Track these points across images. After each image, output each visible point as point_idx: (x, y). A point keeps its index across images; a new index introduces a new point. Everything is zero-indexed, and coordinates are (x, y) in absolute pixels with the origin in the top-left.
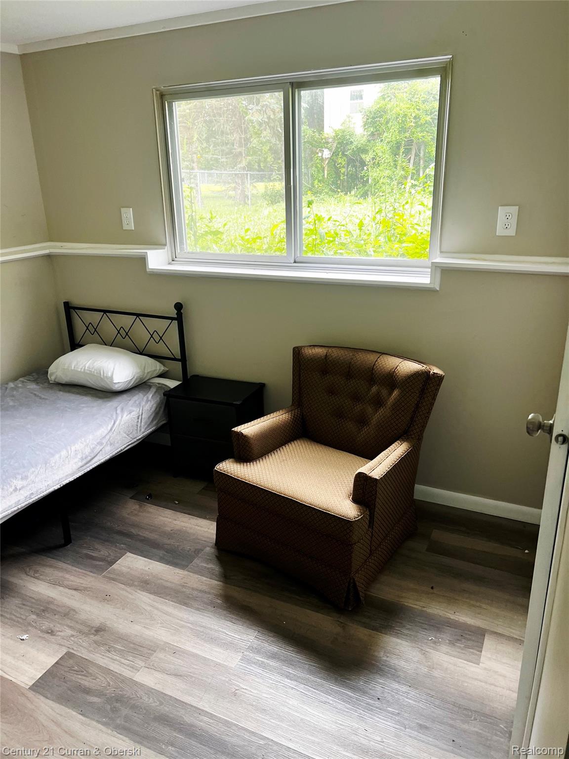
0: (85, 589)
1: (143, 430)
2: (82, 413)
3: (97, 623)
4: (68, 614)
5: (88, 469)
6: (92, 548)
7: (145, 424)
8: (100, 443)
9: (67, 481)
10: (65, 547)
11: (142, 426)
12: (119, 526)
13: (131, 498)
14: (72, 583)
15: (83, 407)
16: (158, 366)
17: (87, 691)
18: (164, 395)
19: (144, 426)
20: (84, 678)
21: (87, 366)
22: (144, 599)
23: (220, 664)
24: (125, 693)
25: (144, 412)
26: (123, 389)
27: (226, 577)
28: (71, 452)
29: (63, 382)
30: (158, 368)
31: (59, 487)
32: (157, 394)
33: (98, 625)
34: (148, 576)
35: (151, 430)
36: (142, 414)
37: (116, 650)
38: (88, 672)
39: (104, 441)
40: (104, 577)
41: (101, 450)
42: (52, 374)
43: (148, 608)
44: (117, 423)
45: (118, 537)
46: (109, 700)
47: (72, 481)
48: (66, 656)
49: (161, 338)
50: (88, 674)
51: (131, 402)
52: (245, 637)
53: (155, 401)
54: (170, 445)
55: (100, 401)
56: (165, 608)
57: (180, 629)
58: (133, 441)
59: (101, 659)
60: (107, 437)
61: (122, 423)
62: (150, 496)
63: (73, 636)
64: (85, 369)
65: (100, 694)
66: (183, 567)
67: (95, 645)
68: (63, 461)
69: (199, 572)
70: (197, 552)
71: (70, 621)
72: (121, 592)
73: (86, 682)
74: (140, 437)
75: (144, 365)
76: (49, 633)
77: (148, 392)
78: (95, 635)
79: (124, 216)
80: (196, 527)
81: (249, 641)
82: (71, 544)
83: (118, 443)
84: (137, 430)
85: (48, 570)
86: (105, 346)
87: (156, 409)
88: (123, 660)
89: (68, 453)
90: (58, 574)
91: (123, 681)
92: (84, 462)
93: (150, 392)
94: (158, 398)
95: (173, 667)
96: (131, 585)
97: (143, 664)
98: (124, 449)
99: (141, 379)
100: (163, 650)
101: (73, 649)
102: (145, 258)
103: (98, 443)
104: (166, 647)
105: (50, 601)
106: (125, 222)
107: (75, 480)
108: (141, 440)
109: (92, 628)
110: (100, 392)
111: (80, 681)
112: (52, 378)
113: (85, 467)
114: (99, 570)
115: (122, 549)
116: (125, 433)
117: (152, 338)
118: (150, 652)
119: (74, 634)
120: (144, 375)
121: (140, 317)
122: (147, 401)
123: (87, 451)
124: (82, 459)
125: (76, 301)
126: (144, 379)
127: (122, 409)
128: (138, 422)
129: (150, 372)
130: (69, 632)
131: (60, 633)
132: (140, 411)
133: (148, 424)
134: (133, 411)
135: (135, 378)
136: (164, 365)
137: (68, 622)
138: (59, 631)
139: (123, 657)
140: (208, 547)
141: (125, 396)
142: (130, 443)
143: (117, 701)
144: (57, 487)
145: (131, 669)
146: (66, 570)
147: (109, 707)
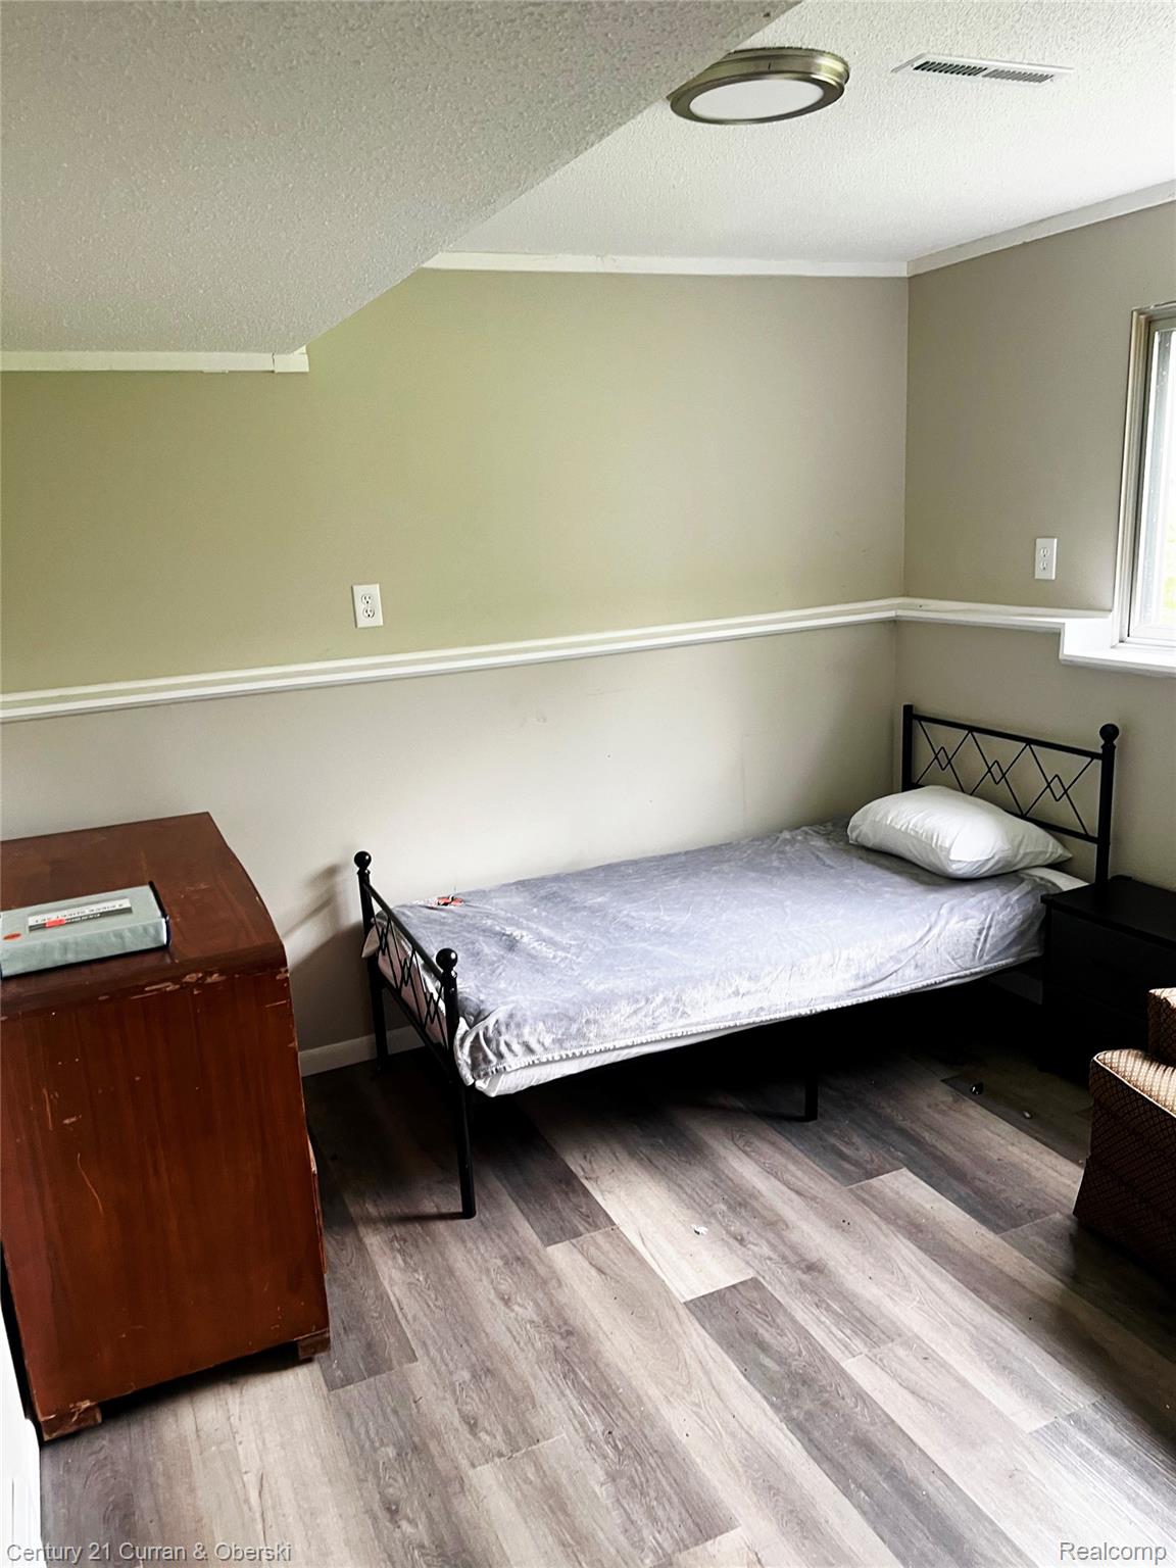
0: (814, 1198)
1: (986, 958)
2: (880, 901)
3: (813, 1257)
4: (773, 1224)
5: (866, 999)
6: (846, 1139)
7: (994, 949)
8: (895, 959)
9: (824, 1007)
10: (806, 1124)
11: (986, 950)
12: (904, 1120)
13: (943, 1081)
14: (796, 1181)
15: (887, 892)
16: (1051, 846)
17: (763, 1346)
18: (1044, 899)
19: (990, 951)
20: (766, 1325)
21: (913, 822)
22: (904, 1250)
23: (1001, 1415)
24: (820, 1377)
25: (994, 923)
26: (965, 876)
27: (1074, 1278)
28: (840, 959)
29: (870, 845)
30: (1050, 850)
31: (809, 1012)
32: (1029, 897)
33: (814, 1260)
34: (927, 1219)
35: (1003, 962)
36: (990, 927)
37: (828, 1308)
38: (774, 1321)
39: (904, 958)
40: (850, 1190)
41: (896, 971)
42: (855, 828)
43: (906, 1270)
44: (935, 931)
45: (895, 1137)
46: (791, 1375)
47: (833, 1010)
48: (749, 1282)
49: (1066, 791)
50: (773, 1324)
51: (972, 901)
52: (1072, 1395)
53: (1023, 908)
54: (1040, 1002)
55: (920, 888)
56: (937, 1282)
57: (951, 1325)
58: (962, 973)
59: (802, 1311)
60: (910, 951)
61: (946, 933)
62: (980, 1088)
63: (770, 1259)
64: (907, 827)
65: (781, 1361)
66: (996, 1229)
67: (798, 1287)
68: (823, 970)
69: (1027, 1250)
70: (1034, 1214)
71: (773, 1235)
72: (870, 1226)
73: (767, 1334)
74: (977, 970)
75: (1020, 838)
76: (737, 1239)
77: (1015, 888)
78: (804, 1273)
79: (1040, 554)
80: (1050, 1171)
81: (1078, 1406)
82: (815, 1122)
83: (931, 967)
84: (974, 954)
85: (766, 1149)
86: (961, 794)
87: (1023, 923)
88: (834, 1329)
89: (834, 959)
90: (780, 1160)
91: (823, 1359)
92: (860, 983)
93: (1016, 891)
94: (1030, 905)
95: (913, 1377)
96: (887, 1220)
97: (865, 1350)
98: (940, 983)
99: (1008, 863)
100: (907, 1345)
101: (764, 1277)
102: (1060, 634)
103: (891, 958)
104: (910, 1342)
105: (754, 1195)
106: (1039, 566)
107: (838, 1010)
108: (979, 976)
109: (804, 1260)
110: (927, 874)
111: (757, 1326)
112: (852, 835)
113: (860, 992)
114: (848, 1178)
115: (897, 1159)
116: (949, 953)
117: (1048, 789)
118: (883, 1336)
119: (772, 1256)
120: (1016, 856)
121: (1032, 746)
122: (1006, 905)
123: (870, 965)
124: (857, 977)
125: (928, 705)
126: (1015, 865)
127: (952, 909)
128: (978, 939)
129: (1031, 853)
130: (766, 1250)
131: (752, 1247)
132: (986, 919)
133: (1000, 949)
134: (972, 917)
135: (996, 858)
136: (1065, 846)
137: (770, 1236)
138: (753, 1244)
139: (837, 1325)
140: (1061, 1213)
141: (968, 889)
142: (955, 975)
143: (804, 1383)
144: (804, 1011)
145: (843, 1348)
146: (793, 1158)
147: (789, 1386)
